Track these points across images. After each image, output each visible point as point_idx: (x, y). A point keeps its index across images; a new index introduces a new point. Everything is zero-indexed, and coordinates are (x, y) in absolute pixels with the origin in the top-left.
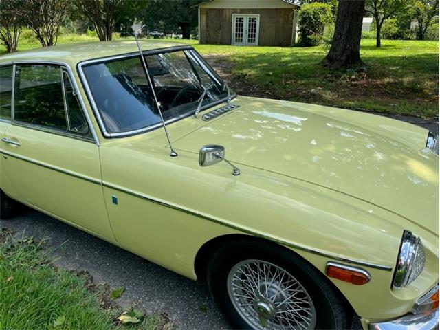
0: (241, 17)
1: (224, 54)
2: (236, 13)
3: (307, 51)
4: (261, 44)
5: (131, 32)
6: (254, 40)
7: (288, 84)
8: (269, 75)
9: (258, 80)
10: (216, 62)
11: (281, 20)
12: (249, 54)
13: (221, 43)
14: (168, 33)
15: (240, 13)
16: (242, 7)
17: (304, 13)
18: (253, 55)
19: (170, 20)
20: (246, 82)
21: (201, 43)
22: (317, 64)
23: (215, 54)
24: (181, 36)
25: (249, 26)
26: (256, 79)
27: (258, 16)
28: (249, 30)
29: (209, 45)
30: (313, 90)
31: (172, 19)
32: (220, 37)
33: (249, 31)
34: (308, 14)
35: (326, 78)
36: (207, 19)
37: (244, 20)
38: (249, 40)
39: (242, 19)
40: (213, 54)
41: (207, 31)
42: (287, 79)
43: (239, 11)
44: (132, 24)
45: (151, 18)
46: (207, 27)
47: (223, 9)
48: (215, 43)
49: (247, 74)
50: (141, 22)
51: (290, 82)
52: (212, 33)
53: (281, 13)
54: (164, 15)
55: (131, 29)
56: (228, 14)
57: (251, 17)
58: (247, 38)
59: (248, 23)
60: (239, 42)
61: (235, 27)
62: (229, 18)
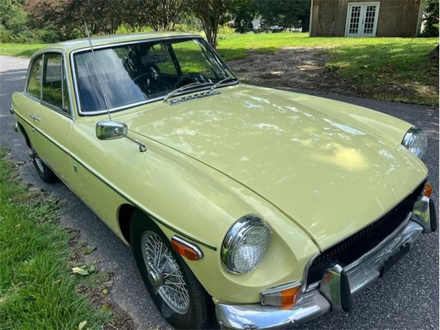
0: (358, 6)
1: (330, 47)
2: (353, 1)
3: (428, 42)
4: (378, 35)
5: (251, 28)
6: (372, 30)
7: (380, 78)
8: (363, 68)
9: (349, 73)
10: (315, 56)
12: (356, 46)
13: (334, 35)
14: (287, 27)
15: (358, 1)
18: (360, 47)
19: (289, 13)
20: (335, 75)
21: (312, 36)
22: (425, 56)
23: (320, 47)
24: (301, 30)
25: (367, 15)
26: (347, 72)
27: (377, 4)
28: (366, 19)
29: (318, 38)
30: (406, 85)
31: (292, 12)
32: (331, 30)
33: (366, 21)
35: (429, 71)
36: (320, 10)
37: (362, 10)
38: (365, 30)
39: (360, 7)
40: (317, 47)
41: (319, 22)
42: (381, 72)
44: (252, 19)
45: (271, 13)
46: (319, 18)
48: (327, 35)
49: (339, 68)
50: (261, 17)
51: (382, 76)
52: (323, 25)
54: (283, 9)
55: (251, 24)
56: (343, 4)
57: (370, 6)
58: (363, 28)
59: (366, 11)
60: (353, 33)
61: (350, 17)
62: (344, 7)
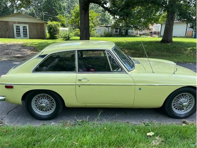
0: (18, 25)
1: (19, 43)
2: (16, 23)
4: (30, 38)
6: (27, 36)
11: (39, 28)
12: (33, 43)
13: (9, 37)
15: (18, 24)
16: (19, 21)
17: (50, 25)
18: (37, 43)
27: (27, 26)
28: (23, 31)
29: (3, 39)
32: (7, 35)
34: (52, 26)
38: (24, 36)
39: (19, 26)
43: (17, 23)
47: (8, 21)
48: (5, 37)
52: (3, 32)
53: (38, 25)
56: (11, 24)
57: (24, 26)
58: (23, 35)
59: (22, 28)
60: (19, 37)
61: (16, 30)
62: (12, 25)
